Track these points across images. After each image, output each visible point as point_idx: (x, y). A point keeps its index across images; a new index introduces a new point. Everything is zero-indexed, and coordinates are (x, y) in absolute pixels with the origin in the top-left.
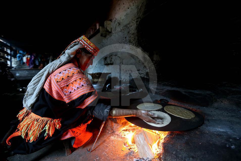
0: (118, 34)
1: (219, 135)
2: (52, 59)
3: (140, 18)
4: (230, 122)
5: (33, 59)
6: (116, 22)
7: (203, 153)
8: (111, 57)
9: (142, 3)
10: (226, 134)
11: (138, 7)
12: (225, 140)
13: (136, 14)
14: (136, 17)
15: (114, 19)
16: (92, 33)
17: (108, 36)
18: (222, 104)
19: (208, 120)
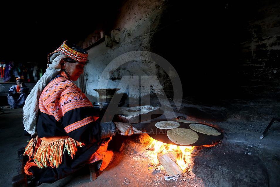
0: (127, 46)
1: (238, 145)
2: (37, 69)
3: (154, 32)
4: (244, 134)
5: (10, 69)
6: (125, 32)
7: (228, 161)
8: (119, 70)
9: (156, 17)
10: (242, 144)
11: (152, 19)
12: (243, 149)
13: (150, 27)
14: (150, 30)
15: (123, 29)
16: (93, 41)
17: (115, 47)
18: (235, 119)
19: (227, 134)
